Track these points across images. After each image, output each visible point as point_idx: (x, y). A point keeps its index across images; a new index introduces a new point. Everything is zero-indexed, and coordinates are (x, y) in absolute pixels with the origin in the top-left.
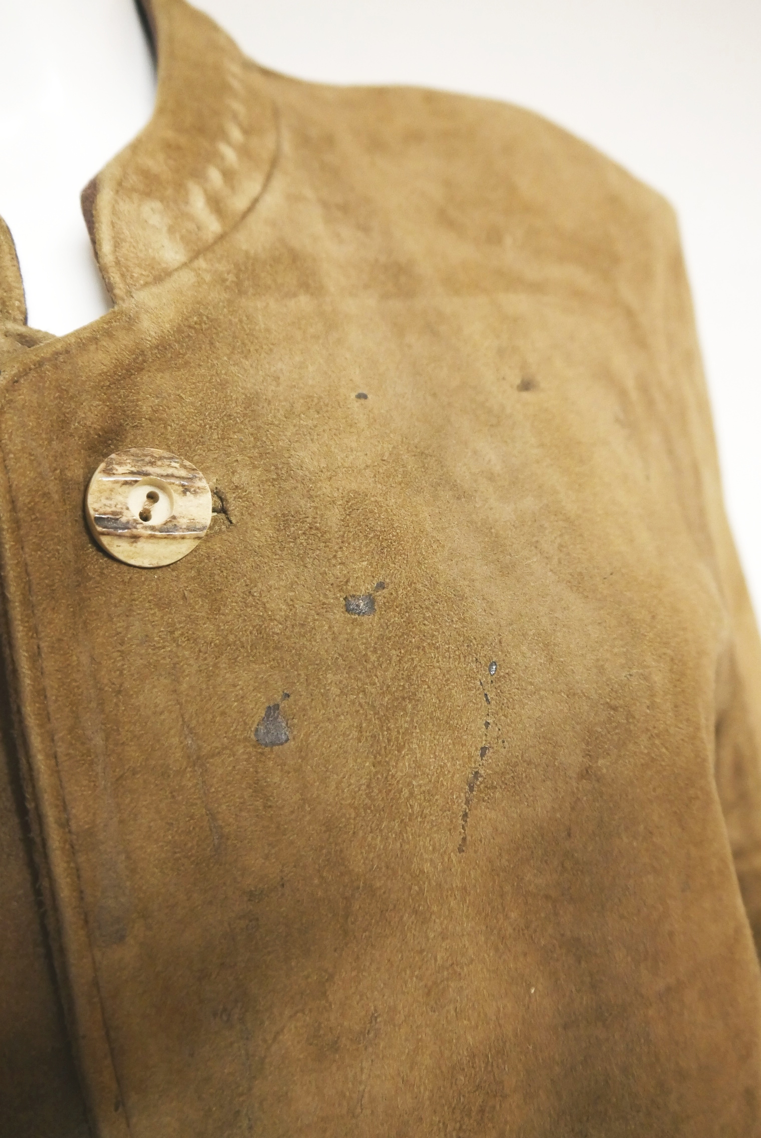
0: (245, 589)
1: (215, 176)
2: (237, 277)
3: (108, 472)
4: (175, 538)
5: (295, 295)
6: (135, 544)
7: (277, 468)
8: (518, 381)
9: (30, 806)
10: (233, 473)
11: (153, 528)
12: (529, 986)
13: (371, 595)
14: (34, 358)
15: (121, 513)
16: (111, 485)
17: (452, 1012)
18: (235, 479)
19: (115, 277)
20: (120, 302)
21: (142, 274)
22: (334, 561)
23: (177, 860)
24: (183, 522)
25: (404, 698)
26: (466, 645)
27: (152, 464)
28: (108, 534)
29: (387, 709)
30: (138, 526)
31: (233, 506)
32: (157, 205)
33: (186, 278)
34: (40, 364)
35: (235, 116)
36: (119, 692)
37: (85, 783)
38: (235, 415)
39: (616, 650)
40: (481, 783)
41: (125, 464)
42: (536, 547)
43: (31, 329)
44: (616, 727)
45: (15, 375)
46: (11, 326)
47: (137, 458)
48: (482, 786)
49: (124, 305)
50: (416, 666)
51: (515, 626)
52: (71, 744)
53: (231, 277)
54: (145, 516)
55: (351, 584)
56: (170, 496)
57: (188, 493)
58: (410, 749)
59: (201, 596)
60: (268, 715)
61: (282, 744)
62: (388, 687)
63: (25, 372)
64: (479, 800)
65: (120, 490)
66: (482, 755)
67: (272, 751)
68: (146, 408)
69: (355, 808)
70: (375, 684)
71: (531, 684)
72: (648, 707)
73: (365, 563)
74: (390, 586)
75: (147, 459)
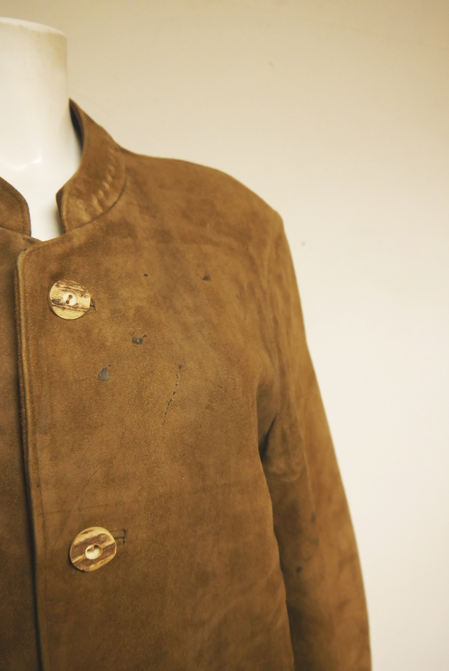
0: (99, 331)
1: (101, 193)
2: (107, 228)
3: (58, 286)
4: (77, 310)
5: (126, 237)
6: (63, 311)
7: (113, 295)
8: (203, 277)
9: (21, 385)
10: (98, 294)
11: (70, 306)
12: (183, 477)
13: (141, 338)
14: (38, 246)
15: (60, 300)
16: (58, 290)
17: (155, 479)
18: (98, 296)
19: (66, 224)
20: (67, 232)
21: (75, 224)
22: (130, 326)
23: (67, 411)
24: (80, 306)
25: (149, 372)
26: (172, 358)
27: (72, 286)
28: (56, 306)
29: (143, 375)
30: (66, 305)
31: (97, 305)
32: (81, 201)
33: (90, 226)
34: (39, 249)
35: (110, 171)
36: (53, 356)
37: (40, 381)
38: (101, 275)
39: (224, 368)
40: (172, 403)
41: (63, 284)
42: (201, 332)
43: (33, 238)
44: (220, 394)
45: (31, 251)
46: (26, 236)
47: (67, 283)
48: (173, 404)
49: (69, 233)
50: (154, 363)
51: (189, 355)
52: (36, 368)
53: (105, 228)
54: (68, 302)
55: (135, 334)
56: (77, 297)
57: (83, 297)
58: (149, 389)
59: (84, 331)
60: (103, 370)
61: (107, 381)
62: (144, 368)
63: (33, 251)
64: (171, 409)
65: (61, 292)
66: (174, 394)
67: (103, 382)
68: (72, 268)
69: (129, 405)
70: (140, 366)
71: (193, 374)
72: (233, 389)
73: (140, 328)
74: (148, 337)
75: (71, 284)
